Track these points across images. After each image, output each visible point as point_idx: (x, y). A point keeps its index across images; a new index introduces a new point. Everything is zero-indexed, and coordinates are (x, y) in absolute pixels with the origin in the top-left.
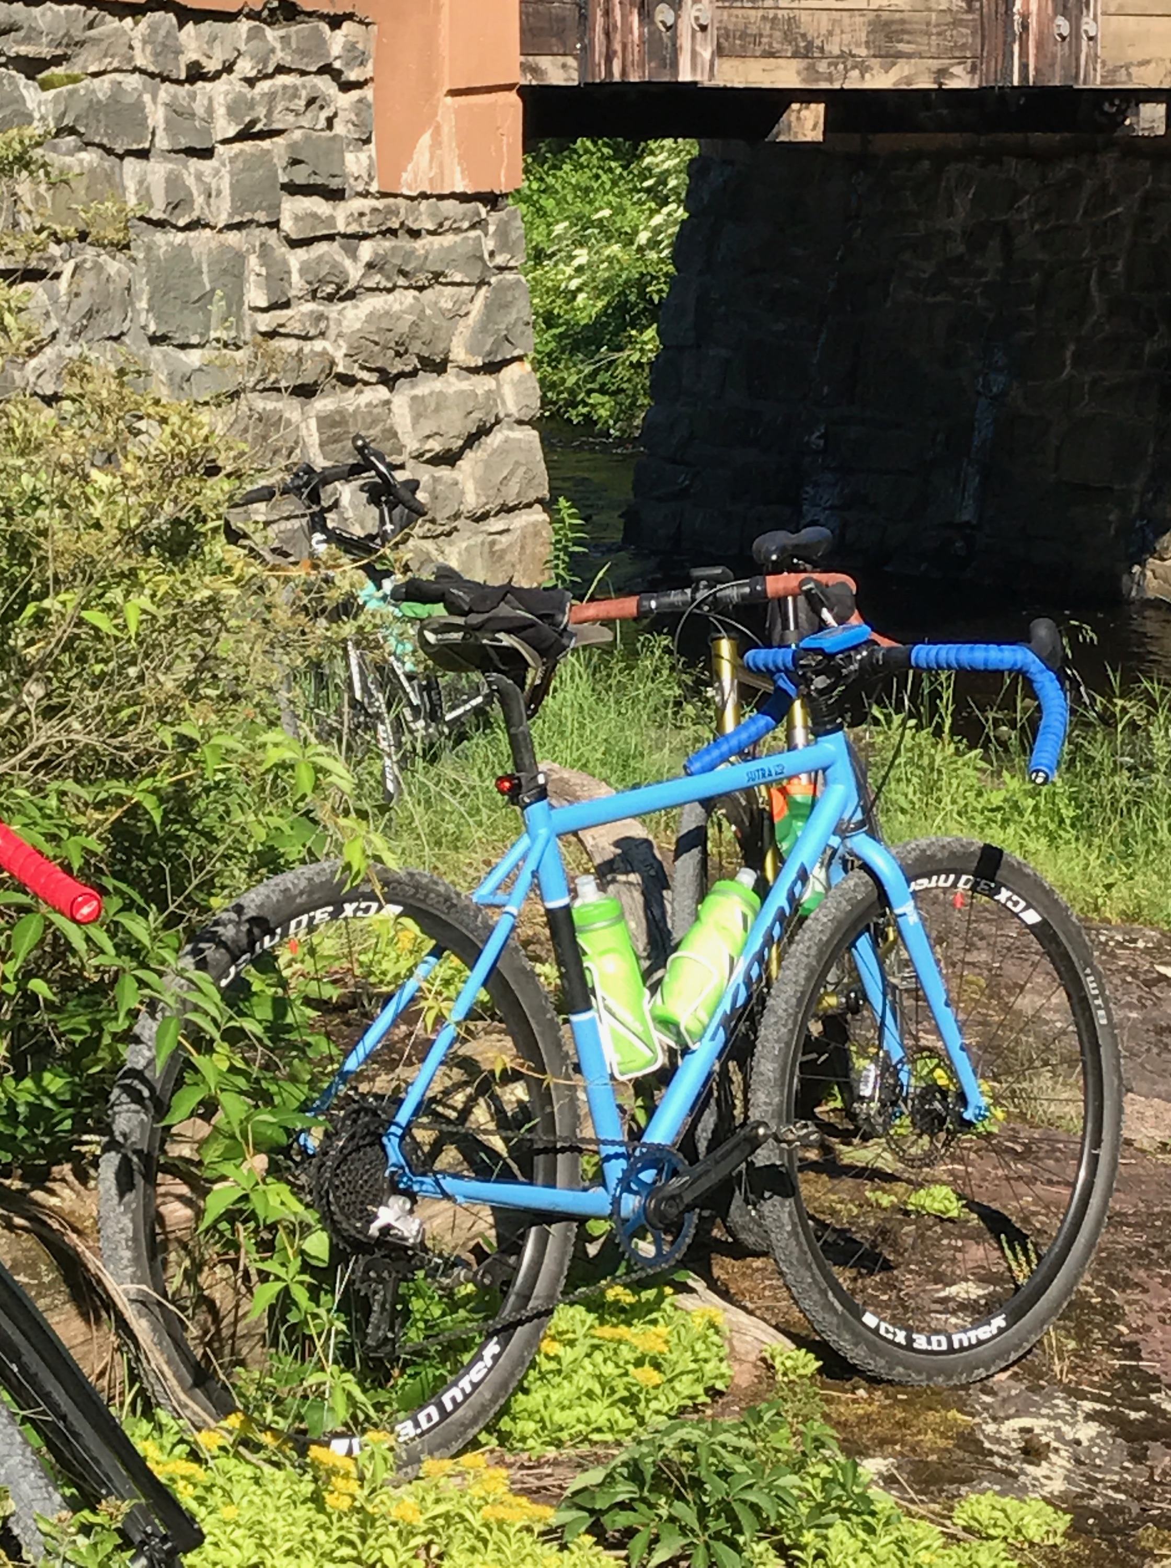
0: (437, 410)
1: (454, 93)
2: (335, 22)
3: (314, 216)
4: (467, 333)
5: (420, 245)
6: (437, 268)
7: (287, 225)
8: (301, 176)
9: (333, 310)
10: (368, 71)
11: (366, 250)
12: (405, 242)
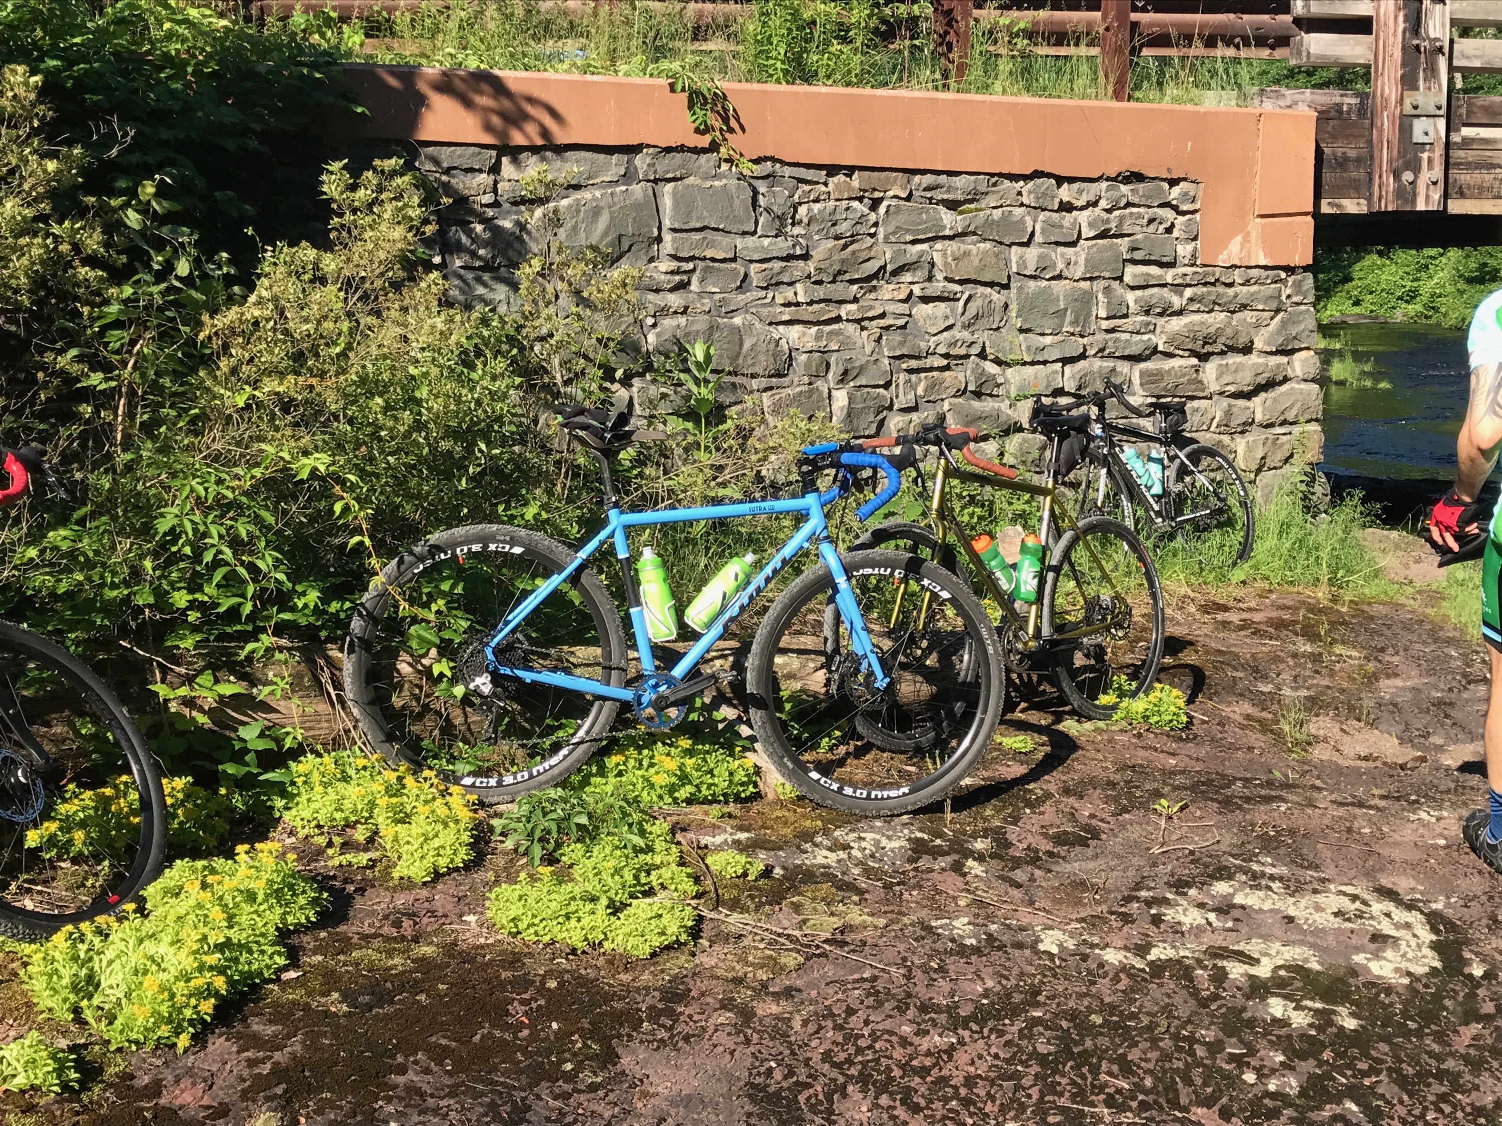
0: (1236, 371)
1: (1262, 216)
2: (1173, 182)
3: (1148, 275)
4: (1266, 335)
5: (1231, 291)
6: (1244, 301)
7: (1127, 279)
8: (1138, 255)
9: (1161, 321)
10: (1197, 206)
11: (1188, 292)
12: (1221, 289)
